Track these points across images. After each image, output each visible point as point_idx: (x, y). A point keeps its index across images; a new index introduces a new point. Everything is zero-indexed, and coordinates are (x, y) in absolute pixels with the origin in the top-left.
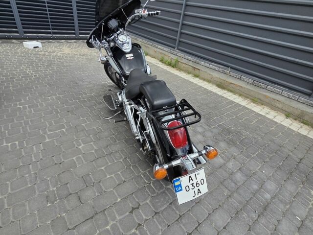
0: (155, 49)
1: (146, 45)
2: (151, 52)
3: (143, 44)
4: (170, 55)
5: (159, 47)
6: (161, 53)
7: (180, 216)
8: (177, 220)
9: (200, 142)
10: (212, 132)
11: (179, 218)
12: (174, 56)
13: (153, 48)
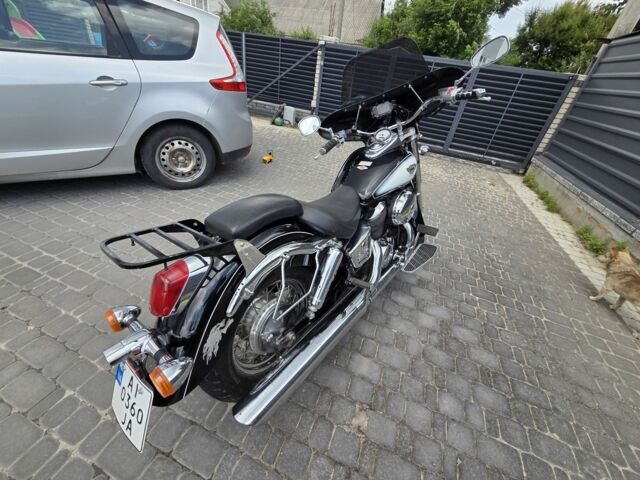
0: (582, 206)
1: (566, 192)
2: (569, 210)
3: (561, 187)
4: (612, 229)
5: (596, 203)
6: (591, 218)
7: (168, 455)
8: (158, 451)
9: (403, 423)
10: (477, 446)
11: (163, 453)
12: (621, 233)
13: (579, 202)
